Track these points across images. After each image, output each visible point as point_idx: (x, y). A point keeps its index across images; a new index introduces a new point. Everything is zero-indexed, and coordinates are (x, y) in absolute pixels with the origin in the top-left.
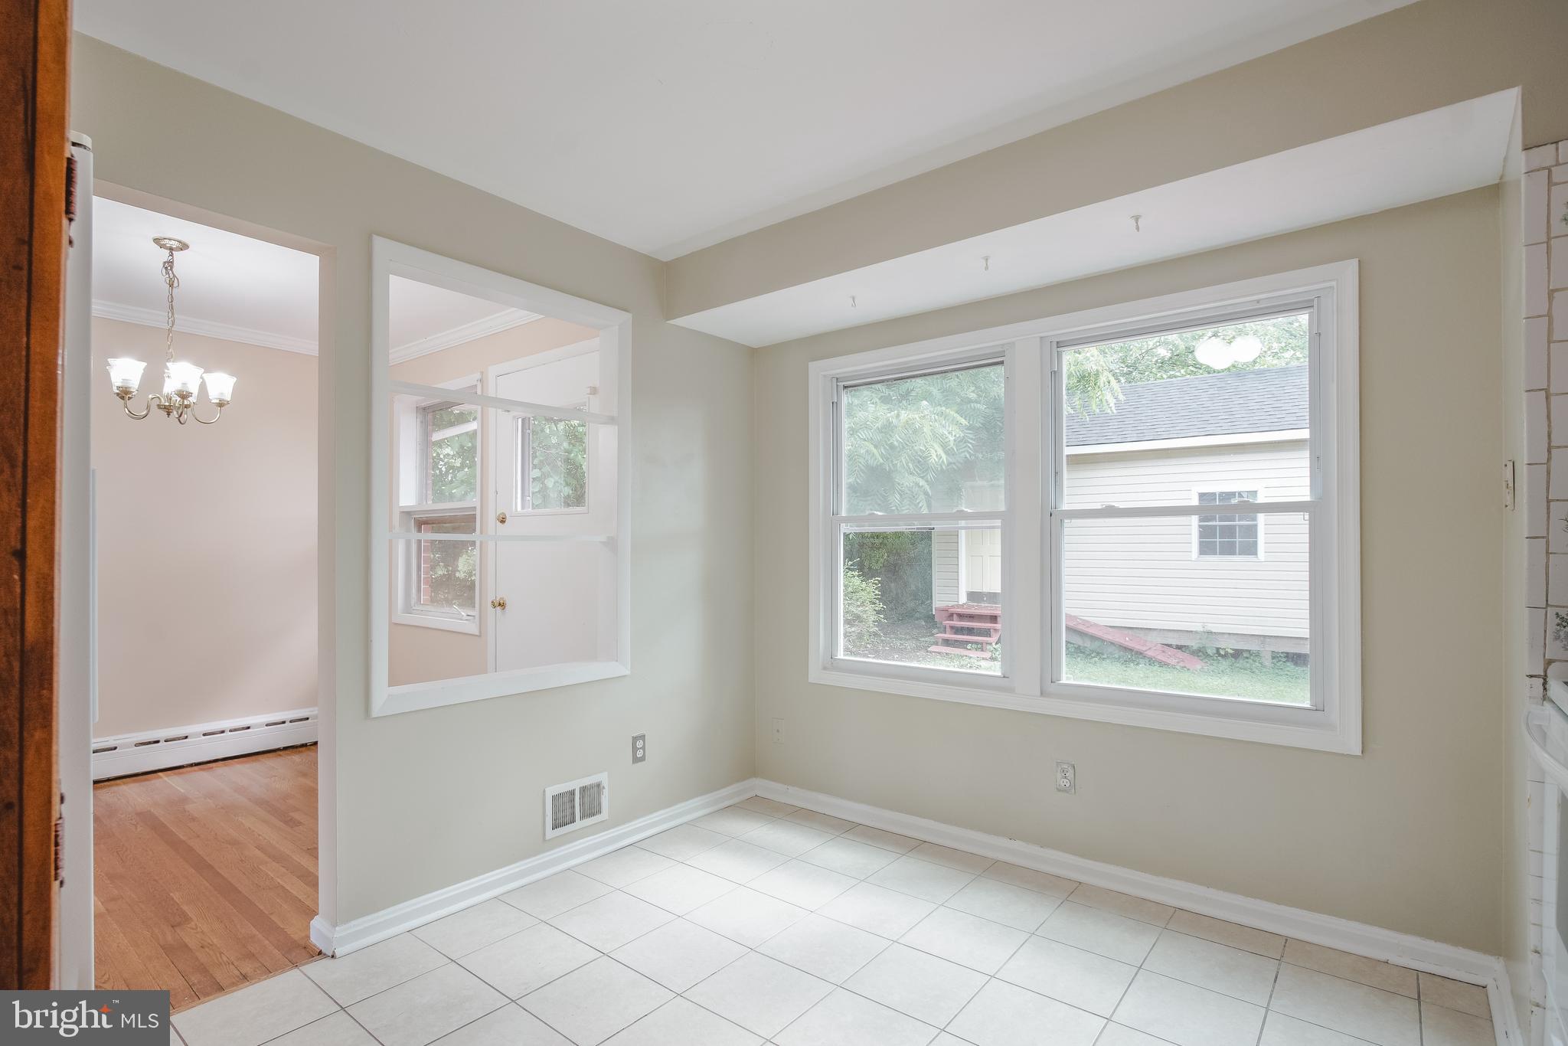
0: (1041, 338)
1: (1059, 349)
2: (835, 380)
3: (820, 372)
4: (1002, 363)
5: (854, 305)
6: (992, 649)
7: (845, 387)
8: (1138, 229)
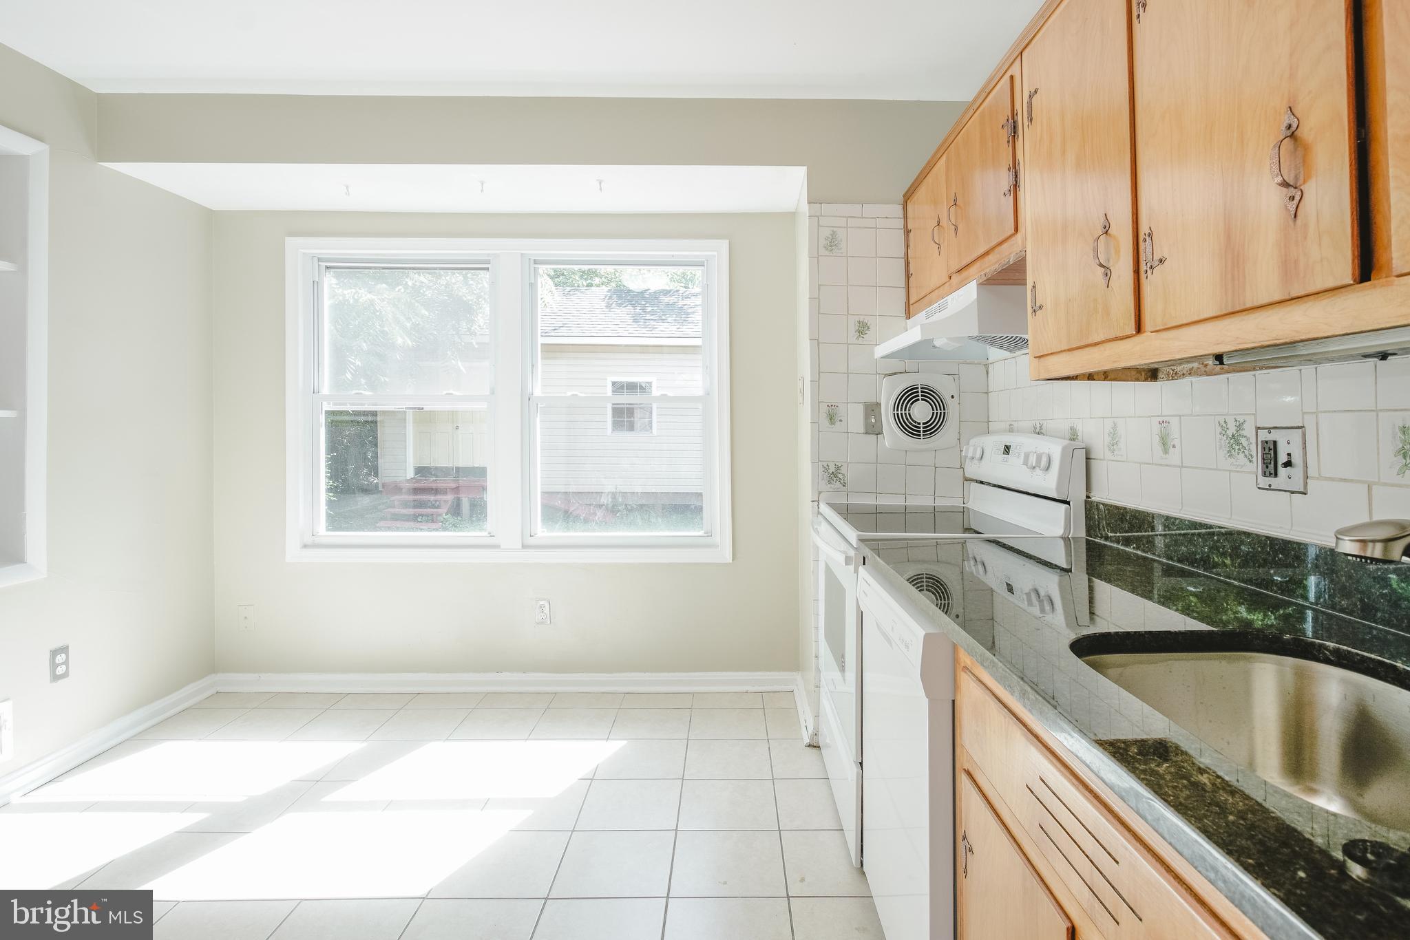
0: (522, 254)
1: (536, 266)
2: (316, 259)
3: (299, 250)
4: (487, 269)
5: (348, 193)
6: (442, 519)
7: (327, 268)
8: (601, 189)
